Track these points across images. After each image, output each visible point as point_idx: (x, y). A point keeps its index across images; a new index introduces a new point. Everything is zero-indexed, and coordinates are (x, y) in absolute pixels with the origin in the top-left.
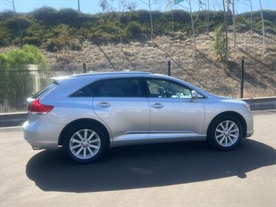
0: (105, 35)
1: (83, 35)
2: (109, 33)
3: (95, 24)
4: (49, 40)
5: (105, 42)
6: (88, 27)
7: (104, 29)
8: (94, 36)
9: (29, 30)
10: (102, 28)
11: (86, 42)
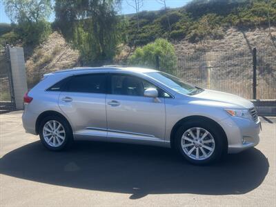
0: (255, 19)
1: (230, 22)
2: (260, 16)
3: (246, 8)
4: (193, 31)
6: (237, 13)
8: (241, 22)
9: (178, 24)
10: (253, 12)
11: (231, 30)
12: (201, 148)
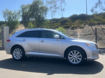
0: (95, 22)
2: (97, 21)
3: (92, 18)
4: (73, 26)
5: (95, 25)
6: (89, 20)
7: (95, 20)
8: (90, 23)
10: (94, 19)
11: (87, 26)
12: (76, 59)
